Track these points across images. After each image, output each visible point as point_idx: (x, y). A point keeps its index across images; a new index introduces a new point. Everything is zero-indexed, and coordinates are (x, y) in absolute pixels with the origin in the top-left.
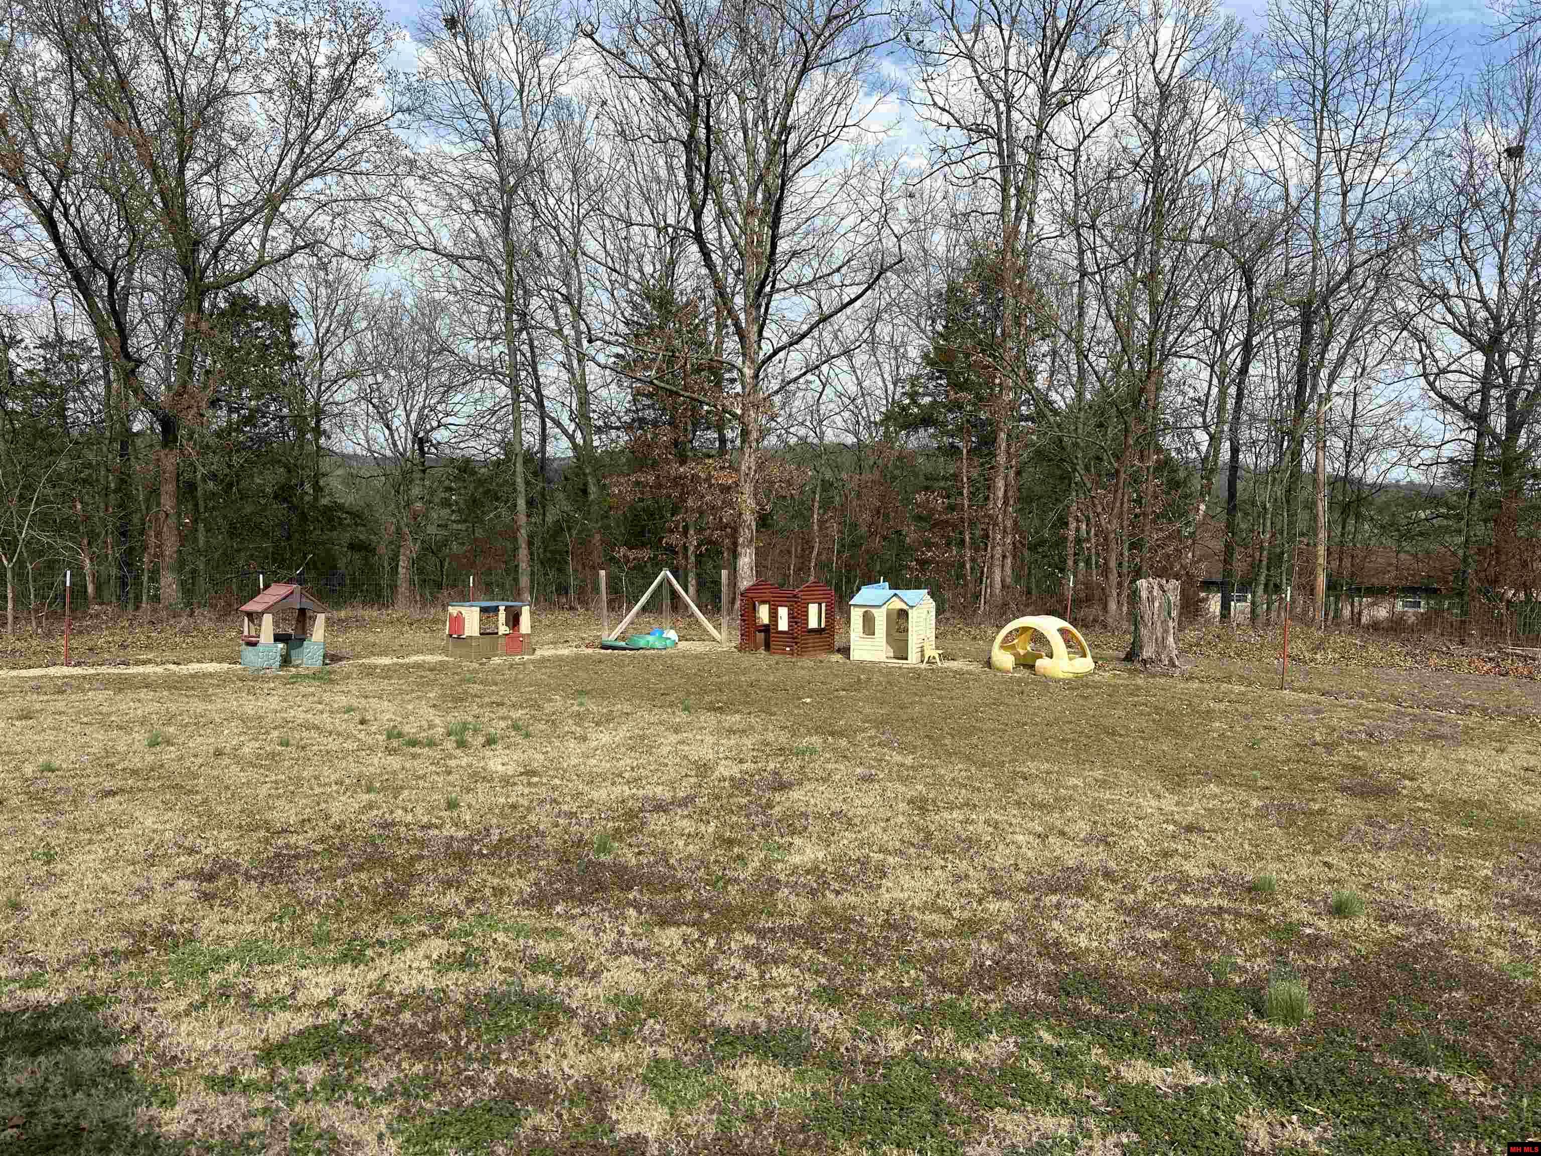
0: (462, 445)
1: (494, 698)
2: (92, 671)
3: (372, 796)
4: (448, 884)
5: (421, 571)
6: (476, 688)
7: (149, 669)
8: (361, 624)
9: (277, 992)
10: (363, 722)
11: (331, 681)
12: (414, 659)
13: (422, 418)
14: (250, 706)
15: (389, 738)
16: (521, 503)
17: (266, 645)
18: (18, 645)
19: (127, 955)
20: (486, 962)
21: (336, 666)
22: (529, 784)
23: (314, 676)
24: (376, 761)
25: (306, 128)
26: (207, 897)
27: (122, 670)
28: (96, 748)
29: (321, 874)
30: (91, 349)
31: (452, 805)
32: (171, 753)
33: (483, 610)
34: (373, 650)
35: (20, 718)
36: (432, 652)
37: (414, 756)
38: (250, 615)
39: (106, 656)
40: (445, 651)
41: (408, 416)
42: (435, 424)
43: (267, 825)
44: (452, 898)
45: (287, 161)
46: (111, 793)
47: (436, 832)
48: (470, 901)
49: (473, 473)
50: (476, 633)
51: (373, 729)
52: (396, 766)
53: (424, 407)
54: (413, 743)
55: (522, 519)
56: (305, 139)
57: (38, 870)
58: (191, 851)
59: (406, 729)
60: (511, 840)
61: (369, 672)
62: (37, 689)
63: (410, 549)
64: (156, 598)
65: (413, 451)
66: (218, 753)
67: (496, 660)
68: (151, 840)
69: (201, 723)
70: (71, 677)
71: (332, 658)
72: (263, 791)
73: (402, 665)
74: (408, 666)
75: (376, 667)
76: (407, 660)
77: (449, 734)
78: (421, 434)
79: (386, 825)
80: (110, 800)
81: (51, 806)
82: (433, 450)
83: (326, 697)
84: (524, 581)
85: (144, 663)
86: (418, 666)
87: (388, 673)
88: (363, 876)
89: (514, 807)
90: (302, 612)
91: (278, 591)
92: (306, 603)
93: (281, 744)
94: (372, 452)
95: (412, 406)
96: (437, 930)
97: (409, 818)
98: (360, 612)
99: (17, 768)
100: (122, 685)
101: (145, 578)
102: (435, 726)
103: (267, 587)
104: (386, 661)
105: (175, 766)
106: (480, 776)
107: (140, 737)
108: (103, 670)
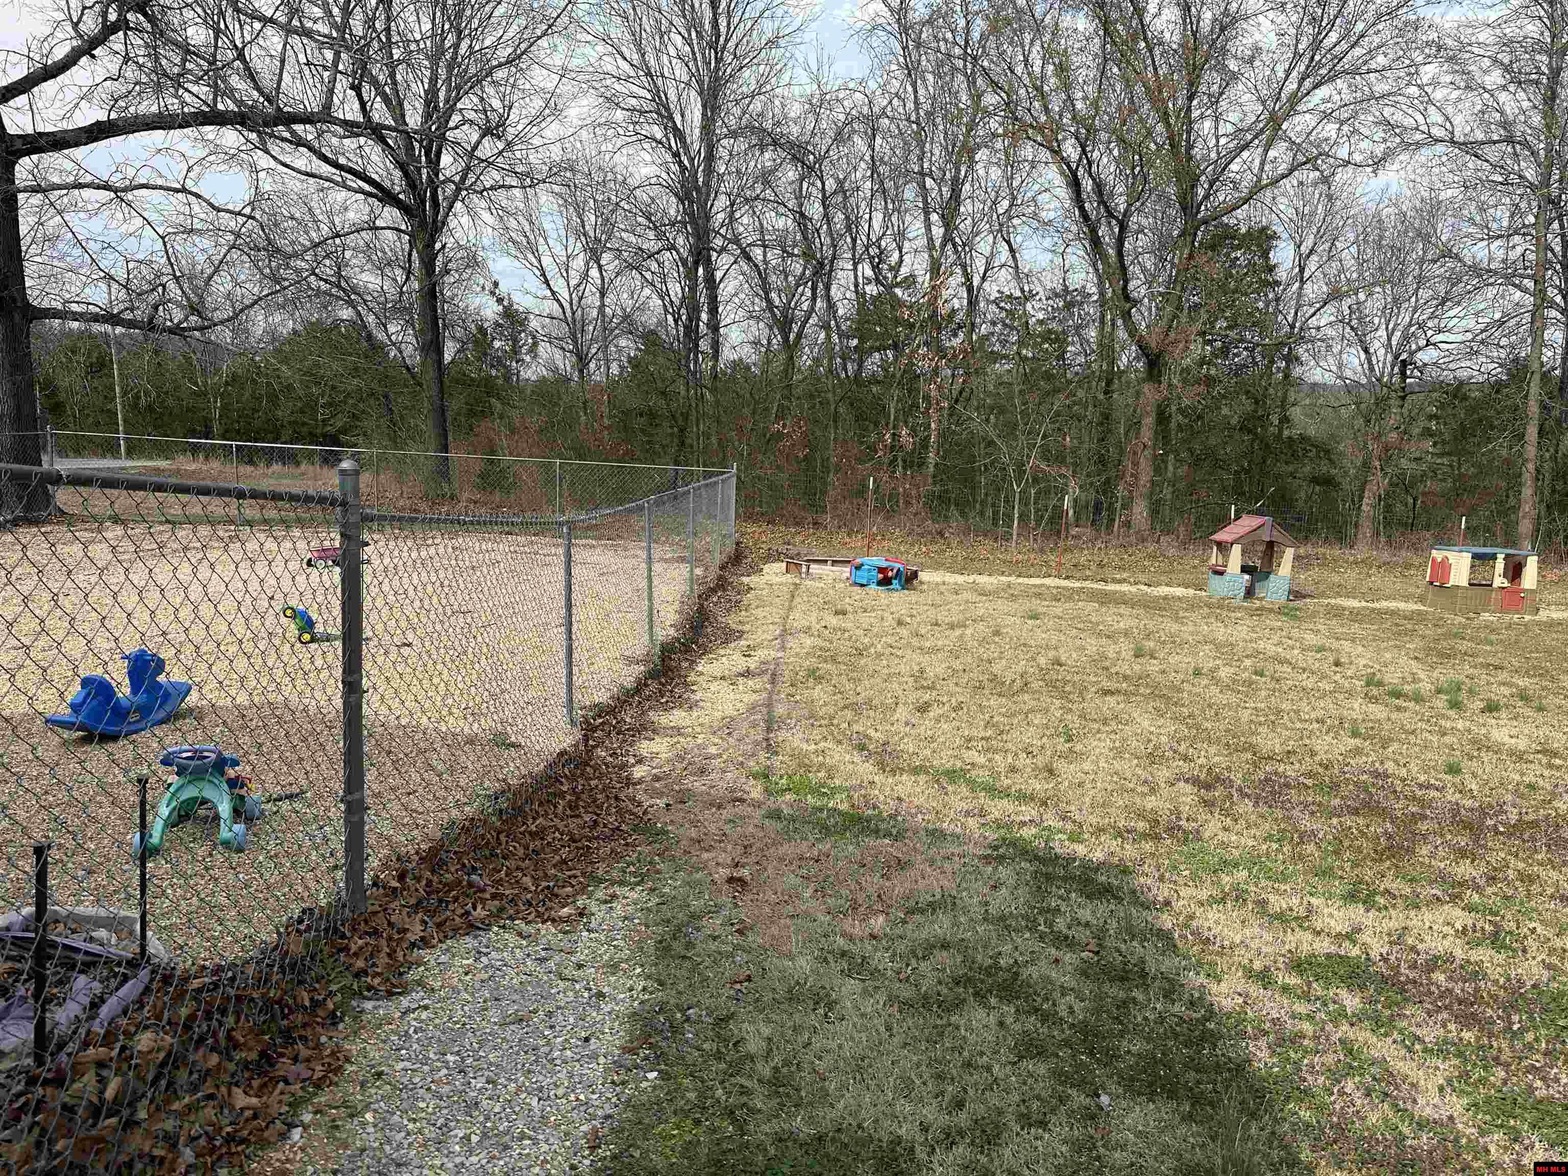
0: (1451, 366)
1: (1490, 660)
2: (1078, 585)
3: (1358, 742)
4: (1462, 853)
5: (1388, 508)
6: (1465, 645)
7: (1125, 588)
8: (1323, 562)
9: (1291, 910)
10: (1337, 664)
11: (1295, 617)
12: (1384, 604)
13: (1406, 338)
14: (1221, 632)
15: (1368, 684)
16: (1532, 432)
17: (1233, 575)
18: (1020, 557)
19: (1145, 836)
20: (1524, 951)
21: (1299, 603)
22: (1550, 766)
23: (1280, 611)
24: (1356, 706)
25: (1319, 33)
26: (1208, 804)
27: (1100, 586)
28: (1091, 650)
29: (1315, 808)
30: (1090, 295)
31: (1453, 769)
32: (1153, 667)
33: (1475, 556)
34: (1340, 590)
35: (1031, 618)
36: (1406, 598)
37: (1399, 709)
38: (1219, 544)
39: (1088, 573)
40: (1422, 599)
41: (1389, 339)
42: (1422, 343)
43: (1251, 748)
44: (1465, 870)
45: (1294, 74)
46: (1107, 692)
47: (1436, 794)
48: (1492, 880)
49: (1465, 398)
50: (1465, 583)
51: (1349, 673)
52: (1383, 716)
53: (1410, 325)
54: (1397, 695)
55: (1531, 451)
56: (1316, 45)
57: (1062, 746)
58: (1185, 758)
59: (1388, 678)
60: (1534, 824)
61: (1336, 613)
62: (1038, 595)
63: (1378, 484)
64: (1127, 524)
65: (1391, 375)
66: (1197, 673)
67: (1486, 616)
68: (1150, 741)
69: (1176, 643)
70: (1064, 588)
71: (1296, 594)
72: (1245, 715)
73: (1373, 610)
74: (1380, 612)
75: (1344, 609)
76: (1376, 605)
77: (1439, 691)
78: (1404, 356)
79: (1376, 775)
80: (1108, 698)
81: (1064, 696)
82: (1417, 373)
83: (1295, 633)
84: (1525, 526)
85: (1120, 582)
86: (1393, 613)
87: (1356, 616)
88: (1361, 821)
89: (1531, 786)
90: (1271, 545)
91: (1248, 523)
92: (1277, 536)
93: (1256, 673)
94: (1343, 379)
95: (1396, 325)
96: (1455, 898)
97: (1403, 772)
98: (1321, 550)
99: (1034, 659)
100: (1105, 599)
101: (1118, 505)
102: (1420, 680)
103: (1238, 518)
104: (1354, 603)
105: (1160, 678)
106: (1482, 745)
107: (1125, 648)
108: (1088, 584)
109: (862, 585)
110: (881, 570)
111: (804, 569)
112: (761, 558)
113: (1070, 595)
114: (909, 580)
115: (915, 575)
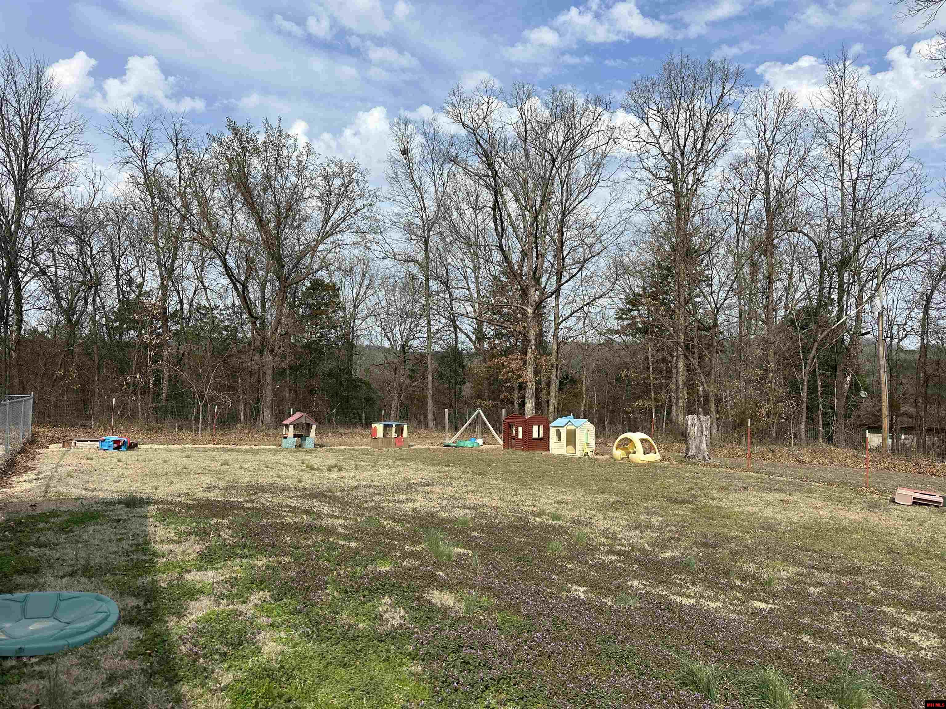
12: (355, 447)
17: (290, 438)
18: (201, 438)
21: (319, 448)
23: (310, 452)
27: (232, 447)
33: (385, 426)
38: (285, 425)
40: (369, 444)
42: (412, 337)
50: (382, 436)
71: (317, 445)
82: (411, 350)
85: (243, 445)
90: (306, 425)
91: (298, 415)
92: (309, 421)
103: (294, 413)
108: (226, 446)
109: (105, 450)
110: (116, 442)
111: (73, 444)
112: (47, 442)
113: (213, 450)
114: (132, 447)
115: (136, 445)
